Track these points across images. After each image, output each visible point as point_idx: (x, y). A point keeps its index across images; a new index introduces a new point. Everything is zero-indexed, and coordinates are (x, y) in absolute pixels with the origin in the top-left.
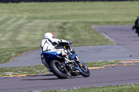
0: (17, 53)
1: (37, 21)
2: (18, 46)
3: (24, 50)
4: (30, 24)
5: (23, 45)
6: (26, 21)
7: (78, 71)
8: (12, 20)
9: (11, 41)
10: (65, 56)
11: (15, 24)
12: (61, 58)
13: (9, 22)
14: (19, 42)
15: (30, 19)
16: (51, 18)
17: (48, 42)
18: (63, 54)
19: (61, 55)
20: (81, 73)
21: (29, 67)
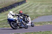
0: (36, 17)
1: (44, 5)
2: (37, 14)
3: (39, 16)
4: (41, 6)
5: (38, 14)
6: (39, 5)
7: (22, 26)
8: (34, 5)
9: (34, 12)
10: (17, 20)
11: (35, 6)
12: (15, 21)
13: (33, 6)
14: (37, 13)
15: (41, 4)
16: (49, 4)
17: (10, 15)
18: (16, 19)
19: (15, 20)
20: (24, 27)
21: (40, 22)
